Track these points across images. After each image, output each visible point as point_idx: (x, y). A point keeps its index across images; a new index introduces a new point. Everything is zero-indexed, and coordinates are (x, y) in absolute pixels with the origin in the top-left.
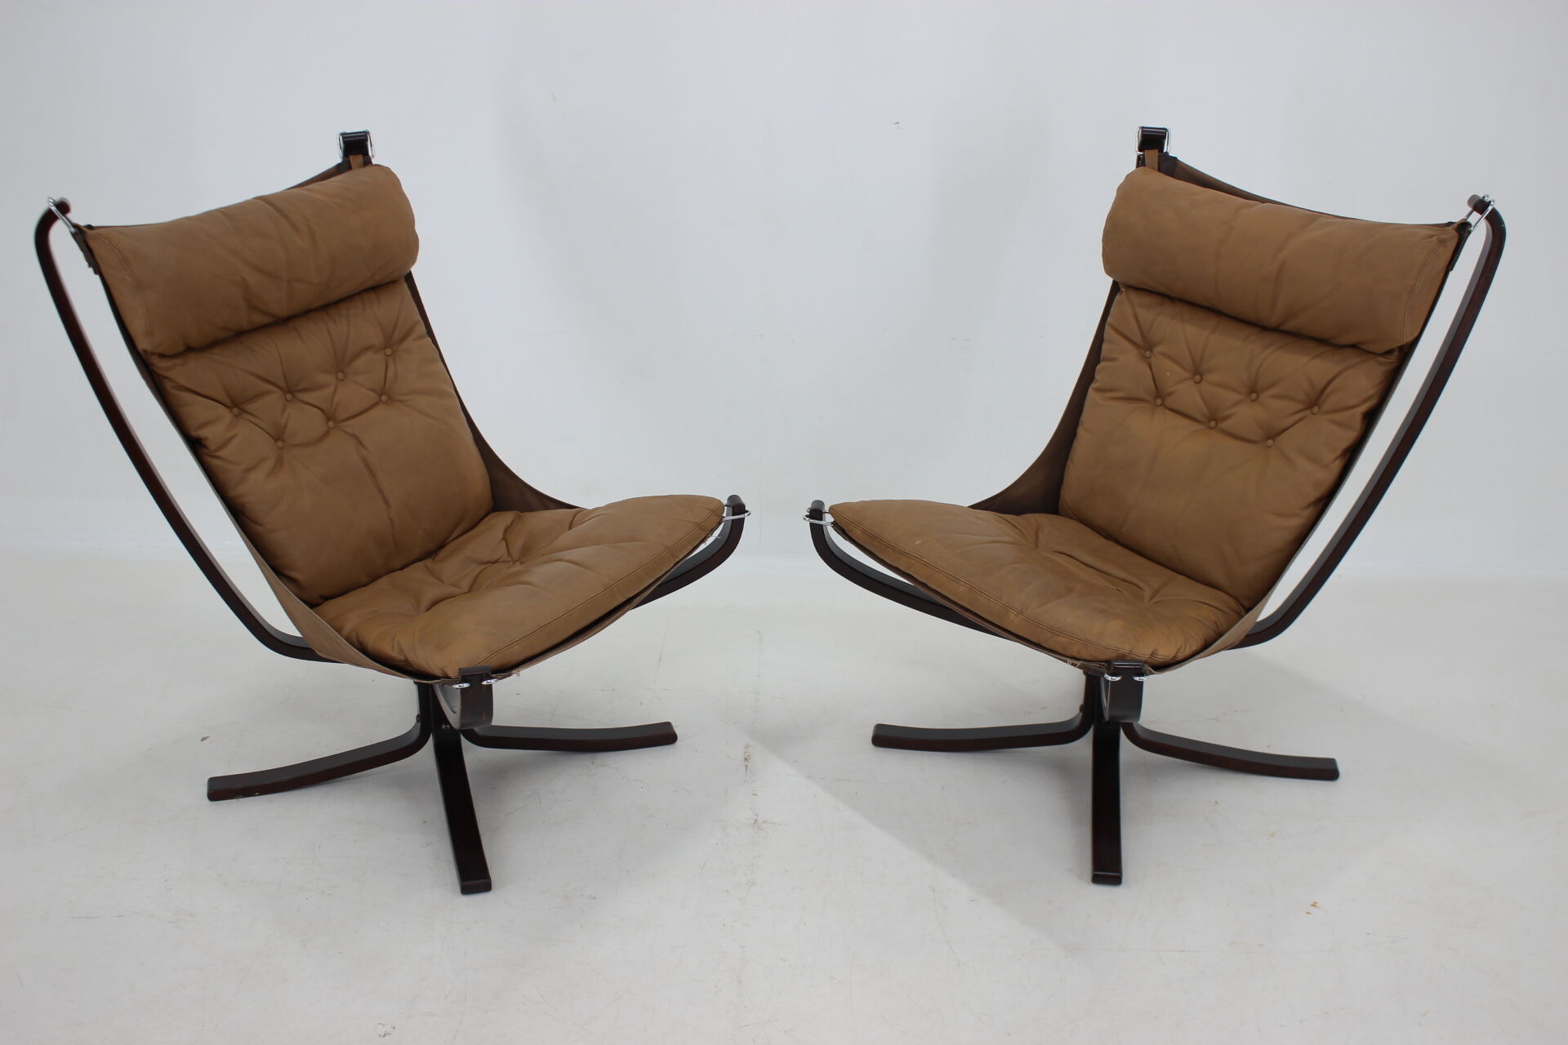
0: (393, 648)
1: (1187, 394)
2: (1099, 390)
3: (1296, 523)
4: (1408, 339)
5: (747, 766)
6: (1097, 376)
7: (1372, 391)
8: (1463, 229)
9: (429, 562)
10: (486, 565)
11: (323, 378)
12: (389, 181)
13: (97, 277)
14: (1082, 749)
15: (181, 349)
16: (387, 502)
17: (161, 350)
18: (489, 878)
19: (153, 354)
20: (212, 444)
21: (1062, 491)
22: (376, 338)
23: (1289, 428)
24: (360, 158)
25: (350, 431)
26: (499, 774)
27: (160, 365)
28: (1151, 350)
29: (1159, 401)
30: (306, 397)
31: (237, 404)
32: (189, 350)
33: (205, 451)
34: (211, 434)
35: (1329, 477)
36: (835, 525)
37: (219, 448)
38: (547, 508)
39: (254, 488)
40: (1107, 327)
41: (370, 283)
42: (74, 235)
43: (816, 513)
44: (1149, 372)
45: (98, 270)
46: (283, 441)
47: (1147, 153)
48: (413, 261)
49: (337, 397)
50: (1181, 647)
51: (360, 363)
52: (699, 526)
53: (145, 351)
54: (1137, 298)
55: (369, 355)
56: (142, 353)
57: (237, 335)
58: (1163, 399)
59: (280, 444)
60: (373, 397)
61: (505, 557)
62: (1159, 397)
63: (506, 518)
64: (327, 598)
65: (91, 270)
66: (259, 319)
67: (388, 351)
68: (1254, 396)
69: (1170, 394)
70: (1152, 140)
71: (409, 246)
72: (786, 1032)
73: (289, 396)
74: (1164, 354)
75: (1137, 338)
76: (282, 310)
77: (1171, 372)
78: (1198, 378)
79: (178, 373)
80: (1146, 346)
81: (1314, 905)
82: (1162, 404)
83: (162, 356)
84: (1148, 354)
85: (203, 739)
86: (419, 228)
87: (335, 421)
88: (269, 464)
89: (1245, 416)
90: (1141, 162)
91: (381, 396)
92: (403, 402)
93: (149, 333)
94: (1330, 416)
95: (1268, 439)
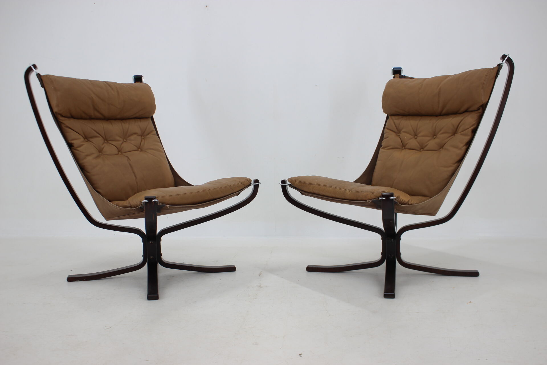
1: (413, 143)
2: (383, 148)
3: (451, 169)
4: (484, 101)
5: (260, 275)
6: (382, 144)
7: (474, 122)
8: (500, 66)
11: (118, 138)
12: (148, 88)
13: (43, 89)
15: (69, 115)
16: (136, 177)
18: (158, 295)
19: (60, 114)
20: (75, 146)
21: (372, 182)
22: (139, 131)
23: (446, 143)
25: (126, 155)
27: (61, 119)
28: (400, 133)
29: (403, 148)
30: (113, 143)
31: (87, 138)
32: (72, 117)
33: (73, 148)
34: (76, 143)
35: (462, 152)
37: (78, 147)
39: (88, 161)
40: (385, 129)
41: (138, 115)
42: (38, 77)
44: (400, 139)
46: (102, 153)
47: (395, 75)
48: (154, 112)
49: (122, 146)
51: (132, 137)
53: (56, 112)
54: (393, 117)
55: (135, 136)
56: (55, 113)
57: (91, 118)
58: (405, 147)
59: (100, 153)
60: (136, 148)
62: (403, 146)
64: (114, 200)
65: (42, 87)
66: (98, 115)
67: (143, 137)
68: (435, 137)
69: (407, 144)
70: (397, 71)
71: (152, 106)
73: (106, 141)
74: (405, 132)
75: (395, 130)
76: (107, 115)
77: (406, 137)
78: (416, 137)
79: (66, 122)
80: (398, 132)
81: (470, 302)
82: (405, 149)
83: (62, 116)
84: (399, 134)
85: (71, 270)
86: (156, 102)
87: (121, 152)
88: (95, 155)
90: (394, 77)
91: (138, 149)
92: (145, 151)
93: (58, 106)
94: (460, 133)
95: (441, 148)
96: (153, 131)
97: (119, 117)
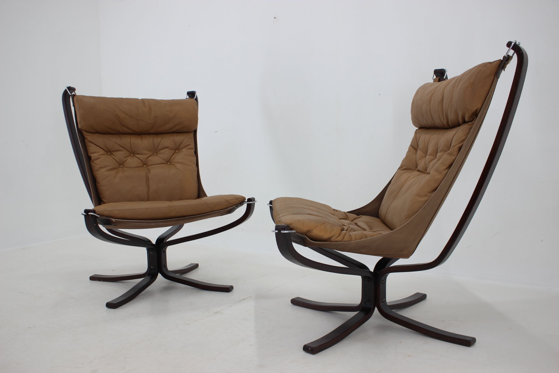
1: (422, 163)
4: (474, 108)
11: (146, 152)
15: (93, 131)
16: (149, 189)
19: (84, 130)
22: (172, 145)
24: (191, 97)
25: (148, 168)
30: (138, 156)
31: (109, 151)
32: (98, 133)
33: (91, 160)
37: (95, 160)
43: (271, 202)
44: (415, 158)
45: (74, 105)
46: (123, 166)
49: (149, 159)
51: (163, 151)
53: (81, 129)
60: (164, 162)
62: (417, 167)
66: (126, 130)
67: (177, 151)
69: (418, 164)
73: (131, 154)
74: (420, 149)
75: (416, 146)
76: (135, 129)
77: (420, 156)
78: (426, 156)
79: (89, 137)
80: (417, 149)
82: (416, 170)
83: (86, 132)
87: (146, 165)
91: (168, 162)
92: (173, 165)
93: (80, 122)
96: (191, 144)
97: (152, 131)
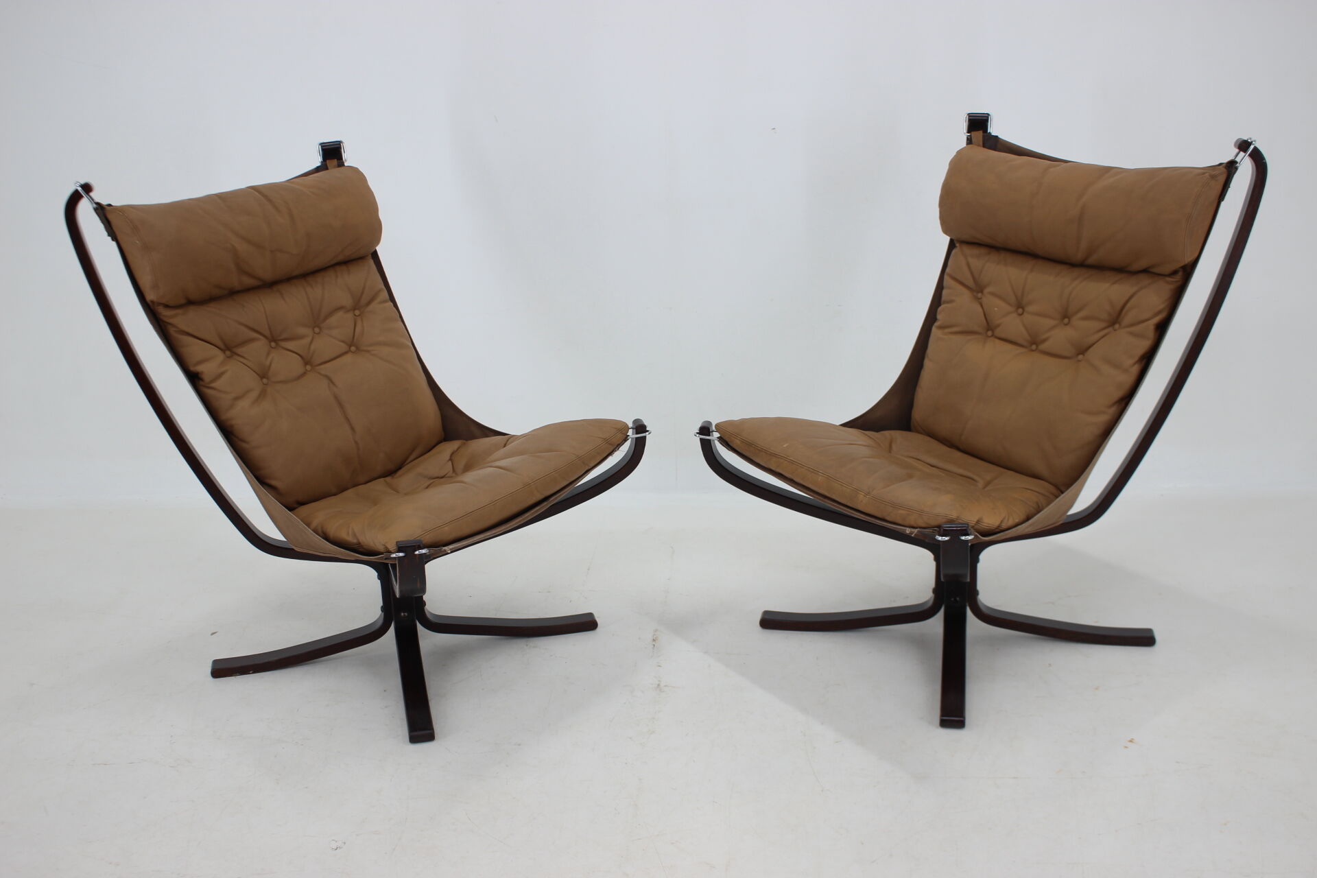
0: (348, 533)
1: (1013, 325)
2: (940, 327)
3: (1104, 418)
4: (1188, 259)
5: (654, 645)
6: (939, 317)
7: (1162, 307)
8: (1231, 167)
9: (388, 479)
10: (434, 480)
11: (302, 331)
12: (357, 177)
13: (114, 243)
14: (935, 626)
15: (183, 301)
16: (353, 429)
17: (164, 301)
18: (433, 729)
19: (160, 304)
20: (207, 378)
21: (913, 412)
22: (347, 301)
23: (1094, 344)
24: (335, 162)
25: (323, 372)
26: (450, 655)
27: (165, 313)
28: (982, 292)
29: (990, 333)
30: (290, 345)
31: (229, 348)
32: (190, 303)
33: (201, 383)
34: (206, 370)
35: (1129, 379)
36: (721, 439)
37: (212, 381)
38: (487, 436)
39: (240, 414)
40: (946, 277)
41: (341, 258)
42: (96, 210)
43: (705, 430)
44: (981, 310)
45: (114, 237)
46: (268, 378)
47: (974, 134)
48: (377, 239)
49: (313, 347)
50: (1004, 518)
51: (333, 320)
52: (607, 441)
53: (152, 302)
54: (968, 250)
55: (340, 314)
56: (150, 304)
57: (232, 294)
58: (993, 331)
59: (265, 381)
60: (344, 347)
61: (451, 474)
62: (989, 329)
63: (455, 445)
64: (302, 504)
65: (110, 238)
66: (248, 281)
67: (357, 312)
68: (1066, 320)
69: (998, 326)
70: (978, 124)
71: (374, 230)
72: (672, 843)
73: (273, 344)
74: (993, 294)
75: (970, 283)
76: (267, 274)
77: (997, 307)
78: (1020, 311)
79: (179, 320)
80: (977, 289)
81: (1131, 741)
82: (992, 336)
83: (167, 306)
84: (980, 295)
85: (213, 634)
86: (382, 215)
87: (311, 365)
88: (254, 395)
89: (1060, 337)
90: (969, 141)
91: (350, 348)
92: (368, 351)
93: (155, 286)
94: (1128, 329)
95: (1078, 354)
96: (380, 291)
97: (296, 273)
